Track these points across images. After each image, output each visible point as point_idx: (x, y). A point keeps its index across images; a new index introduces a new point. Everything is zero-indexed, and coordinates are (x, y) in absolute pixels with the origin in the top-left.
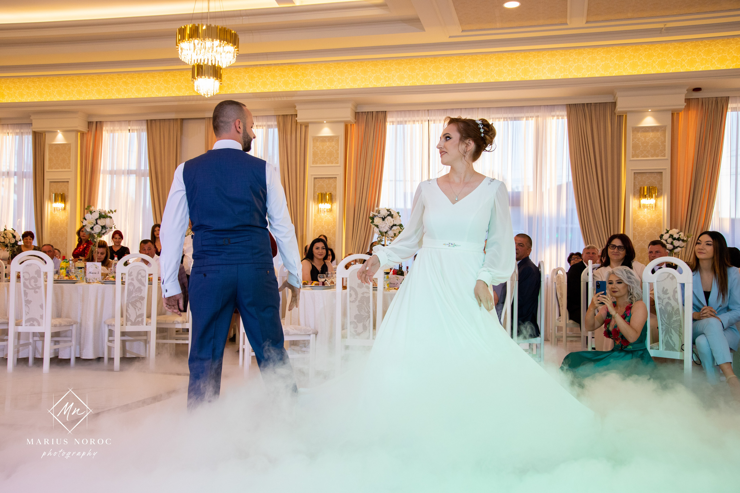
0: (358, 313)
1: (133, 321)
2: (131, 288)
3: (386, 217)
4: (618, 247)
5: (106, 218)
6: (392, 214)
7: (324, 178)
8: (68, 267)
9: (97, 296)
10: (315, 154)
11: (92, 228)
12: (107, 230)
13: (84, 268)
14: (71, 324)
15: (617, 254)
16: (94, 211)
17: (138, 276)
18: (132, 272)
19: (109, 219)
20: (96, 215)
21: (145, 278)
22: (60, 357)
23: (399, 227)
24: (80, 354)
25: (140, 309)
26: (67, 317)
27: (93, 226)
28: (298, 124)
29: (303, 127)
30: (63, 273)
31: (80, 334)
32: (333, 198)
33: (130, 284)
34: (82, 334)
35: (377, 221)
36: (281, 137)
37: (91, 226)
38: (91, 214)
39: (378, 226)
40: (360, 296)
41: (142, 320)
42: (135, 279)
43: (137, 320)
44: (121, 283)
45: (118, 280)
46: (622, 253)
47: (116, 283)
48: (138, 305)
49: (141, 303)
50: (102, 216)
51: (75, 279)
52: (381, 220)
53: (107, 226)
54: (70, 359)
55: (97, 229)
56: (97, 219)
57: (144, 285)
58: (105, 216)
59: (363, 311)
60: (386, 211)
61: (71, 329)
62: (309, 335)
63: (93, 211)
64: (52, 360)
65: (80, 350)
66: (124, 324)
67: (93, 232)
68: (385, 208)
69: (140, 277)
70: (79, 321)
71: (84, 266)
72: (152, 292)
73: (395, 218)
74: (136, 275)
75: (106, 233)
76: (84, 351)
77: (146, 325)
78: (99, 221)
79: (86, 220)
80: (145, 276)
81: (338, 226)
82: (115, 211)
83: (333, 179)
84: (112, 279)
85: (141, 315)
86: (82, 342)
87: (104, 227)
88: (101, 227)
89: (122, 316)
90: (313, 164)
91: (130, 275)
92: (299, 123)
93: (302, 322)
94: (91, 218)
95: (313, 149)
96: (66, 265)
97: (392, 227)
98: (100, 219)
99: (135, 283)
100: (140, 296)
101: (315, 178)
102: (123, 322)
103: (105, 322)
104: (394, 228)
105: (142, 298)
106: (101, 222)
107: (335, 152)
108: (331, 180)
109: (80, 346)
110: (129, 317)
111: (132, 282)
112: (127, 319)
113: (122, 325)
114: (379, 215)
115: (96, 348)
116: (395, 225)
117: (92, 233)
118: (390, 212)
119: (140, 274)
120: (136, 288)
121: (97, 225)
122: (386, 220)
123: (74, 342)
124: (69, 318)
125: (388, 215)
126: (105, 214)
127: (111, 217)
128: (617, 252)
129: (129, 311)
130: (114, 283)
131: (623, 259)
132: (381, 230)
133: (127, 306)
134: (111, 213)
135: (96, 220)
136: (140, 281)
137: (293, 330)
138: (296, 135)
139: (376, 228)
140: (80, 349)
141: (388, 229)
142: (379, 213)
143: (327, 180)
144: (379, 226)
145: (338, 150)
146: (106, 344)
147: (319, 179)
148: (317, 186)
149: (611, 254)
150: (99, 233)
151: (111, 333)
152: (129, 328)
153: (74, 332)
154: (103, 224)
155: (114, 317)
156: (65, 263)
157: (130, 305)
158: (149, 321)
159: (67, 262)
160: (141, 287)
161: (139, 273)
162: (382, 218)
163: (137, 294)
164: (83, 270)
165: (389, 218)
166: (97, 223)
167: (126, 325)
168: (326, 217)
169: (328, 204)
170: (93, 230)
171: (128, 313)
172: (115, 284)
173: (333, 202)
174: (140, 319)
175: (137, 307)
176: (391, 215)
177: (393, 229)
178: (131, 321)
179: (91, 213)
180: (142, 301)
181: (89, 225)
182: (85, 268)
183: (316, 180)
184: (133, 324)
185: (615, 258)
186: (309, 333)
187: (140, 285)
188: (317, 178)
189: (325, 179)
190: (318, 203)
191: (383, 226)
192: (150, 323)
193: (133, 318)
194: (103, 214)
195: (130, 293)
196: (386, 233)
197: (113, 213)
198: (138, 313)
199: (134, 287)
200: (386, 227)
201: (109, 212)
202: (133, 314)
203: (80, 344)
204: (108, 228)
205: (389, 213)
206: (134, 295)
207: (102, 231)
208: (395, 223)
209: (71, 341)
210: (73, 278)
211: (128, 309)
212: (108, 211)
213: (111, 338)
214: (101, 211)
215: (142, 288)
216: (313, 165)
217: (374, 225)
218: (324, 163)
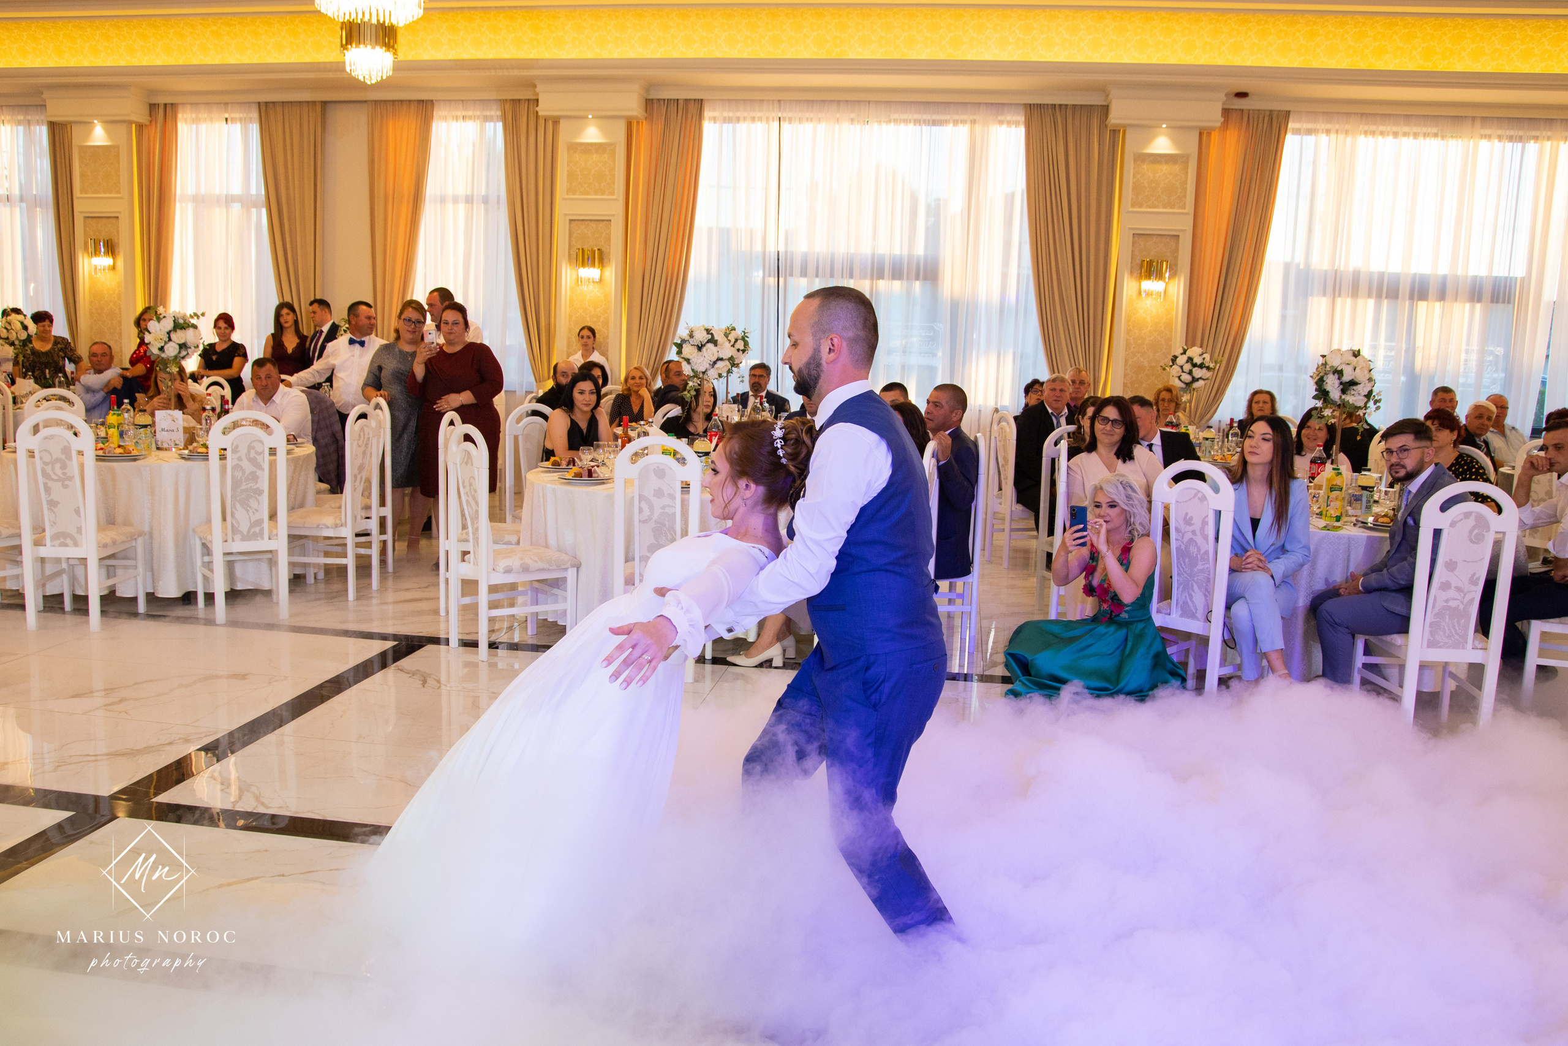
0: (653, 541)
1: (245, 533)
2: (239, 474)
3: (704, 345)
4: (1112, 421)
5: (187, 330)
6: (716, 338)
7: (587, 220)
8: (121, 424)
9: (177, 483)
10: (571, 176)
11: (162, 349)
12: (189, 350)
13: (150, 425)
14: (134, 538)
15: (1110, 434)
16: (164, 317)
17: (249, 452)
18: (237, 446)
19: (191, 329)
20: (168, 324)
21: (262, 455)
22: (118, 594)
23: (727, 363)
24: (154, 587)
25: (257, 510)
26: (125, 525)
27: (163, 345)
28: (541, 118)
29: (550, 124)
30: (113, 435)
31: (151, 552)
32: (604, 257)
33: (236, 467)
34: (155, 554)
35: (688, 350)
36: (508, 141)
37: (159, 345)
38: (159, 322)
39: (689, 360)
40: (657, 511)
41: (262, 530)
42: (244, 458)
43: (252, 530)
44: (218, 457)
45: (214, 454)
46: (1119, 432)
47: (210, 457)
48: (253, 503)
49: (258, 501)
50: (180, 325)
51: (135, 453)
52: (695, 350)
53: (189, 344)
54: (134, 600)
55: (171, 350)
56: (170, 331)
57: (261, 468)
58: (185, 325)
59: (664, 538)
60: (705, 333)
61: (134, 545)
62: (566, 569)
63: (161, 316)
64: (103, 599)
65: (154, 581)
66: (230, 539)
67: (163, 355)
68: (703, 326)
69: (252, 454)
70: (147, 529)
71: (151, 423)
72: (276, 470)
73: (722, 345)
74: (246, 451)
75: (189, 356)
76: (161, 583)
77: (270, 539)
78: (173, 336)
79: (150, 333)
80: (263, 452)
81: (613, 310)
82: (203, 314)
83: (605, 222)
84: (203, 450)
85: (259, 522)
86: (156, 567)
87: (183, 346)
88: (177, 347)
89: (224, 519)
90: (568, 194)
91: (235, 451)
92: (543, 116)
93: (552, 541)
94: (158, 329)
95: (568, 165)
96: (117, 420)
97: (715, 363)
98: (176, 331)
99: (245, 464)
100: (255, 487)
101: (571, 220)
102: (226, 535)
103: (194, 531)
104: (720, 364)
105: (260, 492)
106: (179, 337)
107: (608, 173)
108: (601, 225)
109: (153, 575)
110: (236, 525)
111: (240, 463)
112: (235, 530)
113: (226, 541)
114: (691, 340)
115: (181, 579)
116: (722, 359)
117: (163, 358)
118: (712, 334)
119: (254, 448)
120: (247, 472)
121: (171, 344)
122: (704, 349)
123: (141, 569)
124: (130, 525)
125: (709, 341)
126: (185, 320)
127: (195, 327)
128: (1110, 431)
129: (237, 515)
130: (205, 457)
131: (1117, 442)
132: (695, 368)
133: (233, 506)
134: (196, 318)
135: (169, 333)
136: (253, 462)
137: (536, 562)
138: (537, 135)
139: (684, 364)
140: (153, 578)
141: (708, 366)
142: (691, 336)
143: (593, 224)
144: (691, 361)
145: (613, 169)
146: (198, 570)
147: (579, 223)
148: (575, 235)
149: (1100, 433)
150: (176, 357)
151: (207, 550)
152: (239, 546)
153: (140, 550)
154: (182, 341)
155: (209, 521)
156: (115, 416)
157: (238, 506)
158: (275, 532)
159: (119, 415)
160: (256, 472)
161: (250, 448)
162: (698, 346)
163: (250, 485)
164: (149, 429)
165: (710, 345)
166: (170, 340)
167: (233, 541)
168: (591, 292)
169: (596, 269)
170: (164, 351)
171: (235, 519)
172: (207, 459)
173: (605, 264)
174: (257, 529)
175: (250, 507)
176: (713, 341)
177: (717, 365)
178: (241, 533)
179: (159, 320)
180: (259, 498)
181: (156, 343)
182: (153, 425)
183: (573, 224)
184: (246, 538)
185: (1107, 441)
186: (565, 567)
187: (254, 469)
188: (574, 220)
189: (589, 222)
190: (577, 266)
191: (699, 361)
192: (277, 535)
193: (244, 527)
194: (181, 321)
195: (236, 484)
196: (704, 373)
197: (198, 317)
198: (254, 518)
199: (244, 472)
200: (704, 363)
201: (191, 317)
202: (243, 519)
203: (152, 571)
204: (190, 348)
205: (710, 337)
206: (243, 487)
207: (180, 352)
208: (721, 356)
209: (136, 567)
210: (131, 449)
211: (235, 512)
212: (191, 315)
213: (206, 559)
214: (177, 316)
215: (259, 473)
216: (567, 197)
217: (683, 358)
218: (588, 193)
